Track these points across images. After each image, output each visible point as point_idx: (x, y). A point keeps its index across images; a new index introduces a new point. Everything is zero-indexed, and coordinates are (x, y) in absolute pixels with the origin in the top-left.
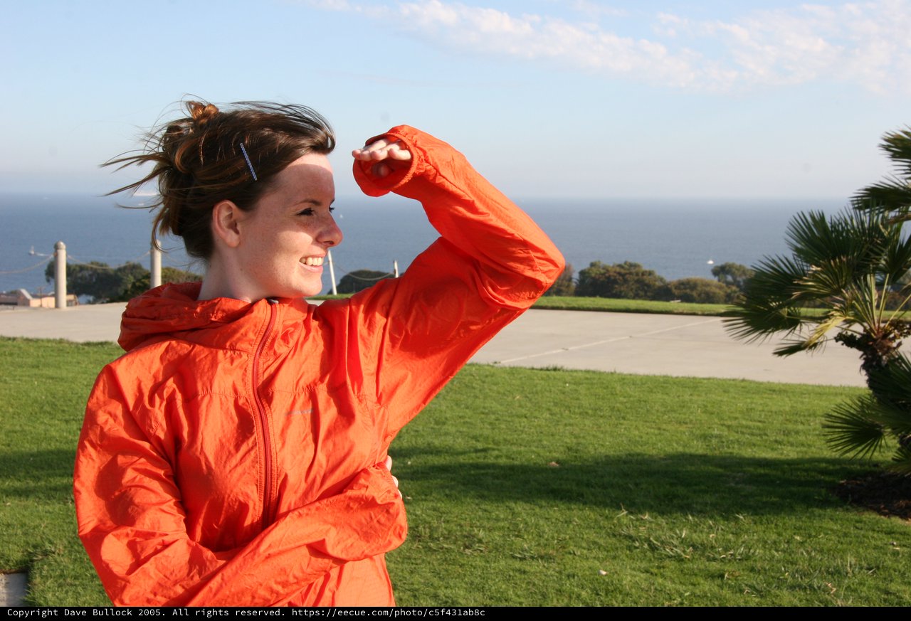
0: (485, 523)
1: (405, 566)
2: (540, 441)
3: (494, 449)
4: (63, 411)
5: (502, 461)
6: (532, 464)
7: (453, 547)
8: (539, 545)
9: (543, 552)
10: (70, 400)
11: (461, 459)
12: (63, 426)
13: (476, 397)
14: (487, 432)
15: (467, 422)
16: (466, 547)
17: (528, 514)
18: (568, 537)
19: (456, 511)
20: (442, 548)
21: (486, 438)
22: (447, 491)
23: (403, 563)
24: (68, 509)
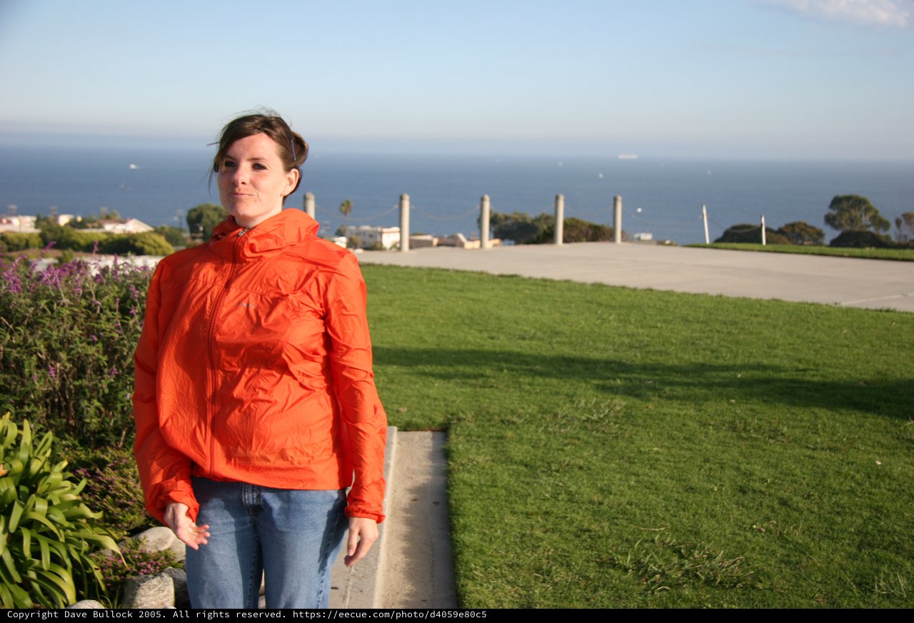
0: (791, 423)
1: (720, 447)
2: (855, 365)
3: (812, 370)
4: (478, 324)
5: (815, 379)
6: (842, 382)
7: (760, 437)
8: (831, 440)
9: (832, 445)
10: (484, 316)
11: (782, 375)
12: (478, 334)
13: (808, 329)
14: (809, 357)
15: (795, 349)
16: (770, 437)
17: (828, 419)
18: (857, 437)
19: (769, 412)
20: (751, 437)
21: (808, 362)
22: (765, 398)
23: (718, 445)
24: (476, 392)
